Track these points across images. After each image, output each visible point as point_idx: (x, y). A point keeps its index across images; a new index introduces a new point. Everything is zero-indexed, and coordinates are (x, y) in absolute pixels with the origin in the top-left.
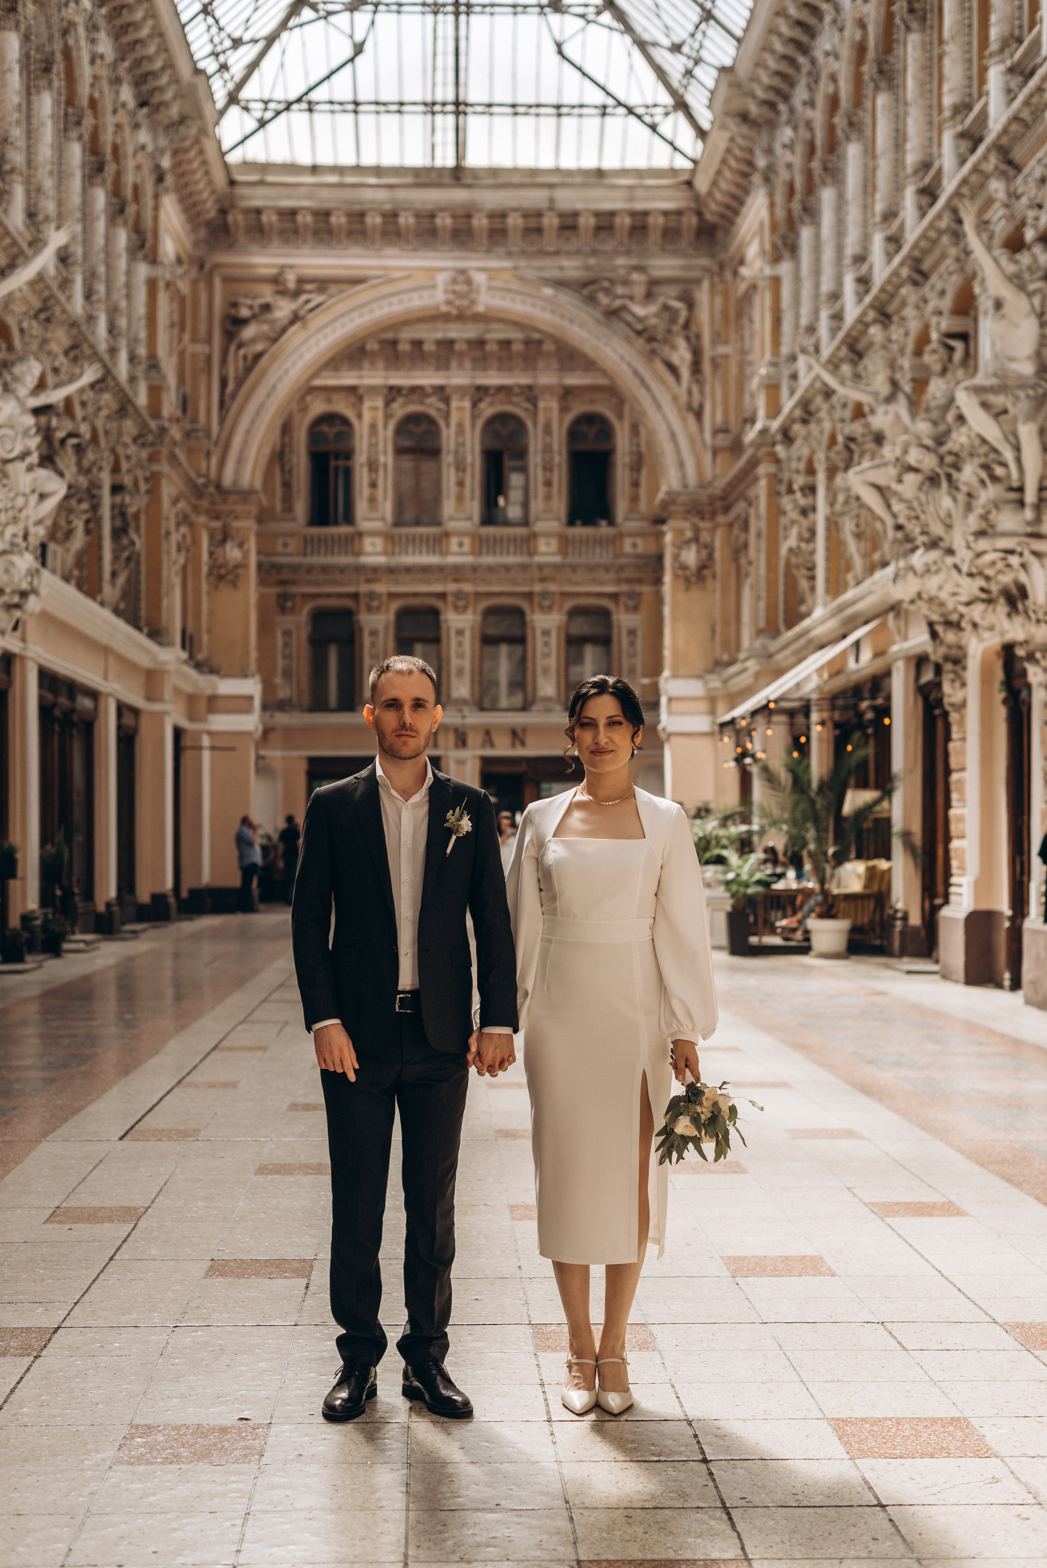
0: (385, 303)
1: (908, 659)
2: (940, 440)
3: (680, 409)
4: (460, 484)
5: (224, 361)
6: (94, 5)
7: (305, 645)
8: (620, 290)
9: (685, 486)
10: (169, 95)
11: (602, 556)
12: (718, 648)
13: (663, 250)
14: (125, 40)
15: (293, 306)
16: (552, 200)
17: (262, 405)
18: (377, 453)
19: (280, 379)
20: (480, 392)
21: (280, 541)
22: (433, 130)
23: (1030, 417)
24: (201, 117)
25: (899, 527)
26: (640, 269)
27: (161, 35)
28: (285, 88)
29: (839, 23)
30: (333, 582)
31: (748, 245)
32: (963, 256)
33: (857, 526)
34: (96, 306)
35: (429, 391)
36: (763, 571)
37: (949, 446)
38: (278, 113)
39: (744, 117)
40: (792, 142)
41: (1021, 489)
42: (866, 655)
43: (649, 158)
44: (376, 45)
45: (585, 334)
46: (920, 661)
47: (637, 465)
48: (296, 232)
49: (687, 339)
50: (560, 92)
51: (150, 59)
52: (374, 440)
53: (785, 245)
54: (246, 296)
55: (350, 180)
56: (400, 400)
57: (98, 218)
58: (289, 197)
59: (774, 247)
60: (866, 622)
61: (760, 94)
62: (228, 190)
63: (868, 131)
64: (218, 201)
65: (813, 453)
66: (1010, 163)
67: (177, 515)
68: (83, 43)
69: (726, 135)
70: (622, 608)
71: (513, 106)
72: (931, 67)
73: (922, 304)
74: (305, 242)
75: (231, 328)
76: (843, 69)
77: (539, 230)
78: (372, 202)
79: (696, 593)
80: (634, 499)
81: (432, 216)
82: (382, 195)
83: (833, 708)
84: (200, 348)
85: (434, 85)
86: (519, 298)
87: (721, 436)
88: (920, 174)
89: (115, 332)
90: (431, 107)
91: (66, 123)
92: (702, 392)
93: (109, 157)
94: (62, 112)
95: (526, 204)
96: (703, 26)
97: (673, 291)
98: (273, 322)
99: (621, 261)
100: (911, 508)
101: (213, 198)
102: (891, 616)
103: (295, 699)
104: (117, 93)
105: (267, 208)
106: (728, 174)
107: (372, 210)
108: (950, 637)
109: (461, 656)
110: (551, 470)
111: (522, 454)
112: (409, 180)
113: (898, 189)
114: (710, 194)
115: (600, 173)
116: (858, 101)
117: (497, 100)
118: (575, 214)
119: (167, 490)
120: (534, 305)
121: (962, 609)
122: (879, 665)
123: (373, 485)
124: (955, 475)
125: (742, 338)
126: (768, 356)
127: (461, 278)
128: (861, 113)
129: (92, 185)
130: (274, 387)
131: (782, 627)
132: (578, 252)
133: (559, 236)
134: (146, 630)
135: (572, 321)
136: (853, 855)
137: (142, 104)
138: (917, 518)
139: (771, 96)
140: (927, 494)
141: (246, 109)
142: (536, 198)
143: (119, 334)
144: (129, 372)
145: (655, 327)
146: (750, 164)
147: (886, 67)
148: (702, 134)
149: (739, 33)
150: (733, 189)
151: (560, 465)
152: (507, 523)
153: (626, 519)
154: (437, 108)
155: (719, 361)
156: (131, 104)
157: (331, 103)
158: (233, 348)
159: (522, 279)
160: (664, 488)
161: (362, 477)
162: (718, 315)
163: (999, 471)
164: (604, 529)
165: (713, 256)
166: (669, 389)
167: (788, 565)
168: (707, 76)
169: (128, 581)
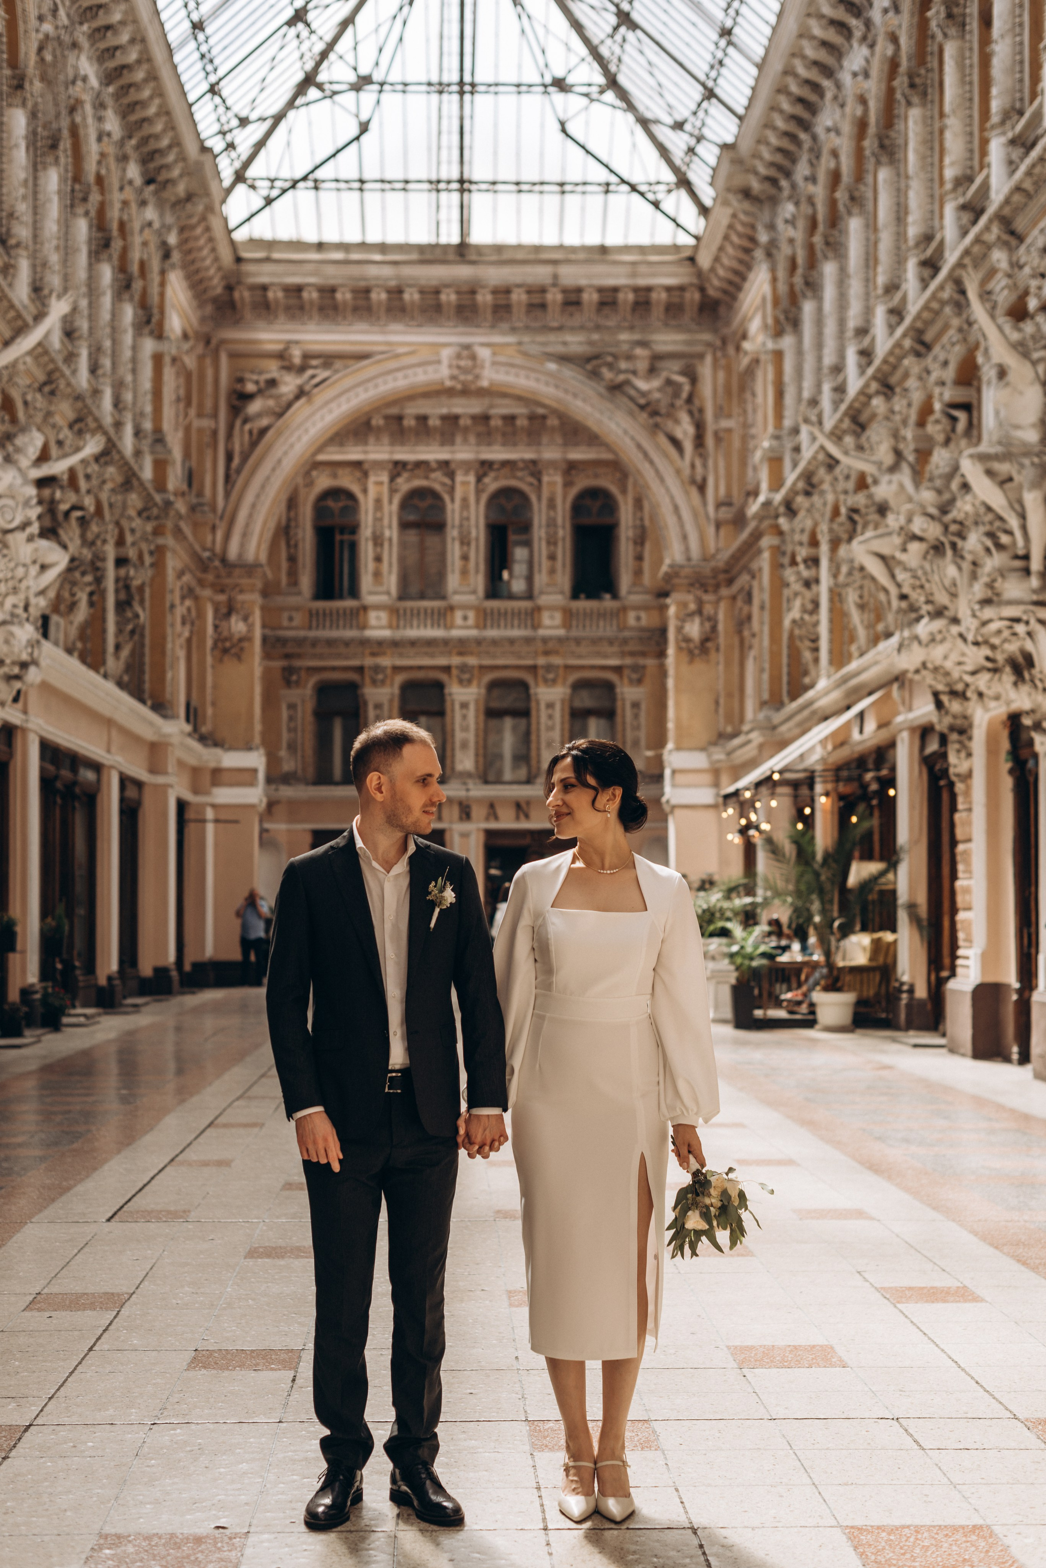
0: (390, 378)
1: (912, 730)
2: (944, 509)
3: (683, 482)
4: (465, 558)
5: (229, 436)
6: (101, 84)
7: (310, 718)
8: (623, 365)
9: (689, 559)
10: (176, 173)
11: (606, 630)
12: (721, 719)
13: (666, 325)
14: (133, 118)
15: (299, 381)
16: (555, 277)
17: (268, 478)
18: (382, 527)
19: (286, 453)
20: (485, 467)
21: (285, 615)
22: (438, 207)
23: (1035, 485)
24: (208, 194)
25: (903, 597)
26: (643, 344)
27: (168, 113)
28: (292, 167)
29: (840, 100)
30: (339, 656)
31: (751, 319)
32: (965, 327)
33: (861, 597)
34: (101, 380)
35: (434, 465)
36: (766, 642)
37: (954, 514)
38: (284, 191)
39: (746, 193)
40: (794, 217)
41: (1026, 557)
42: (870, 726)
43: (652, 235)
44: (381, 124)
45: (589, 409)
46: (925, 732)
47: (640, 540)
48: (302, 308)
49: (691, 413)
50: (563, 170)
51: (157, 137)
52: (379, 515)
53: (787, 319)
54: (252, 372)
55: (355, 256)
56: (405, 475)
57: (104, 293)
58: (294, 274)
59: (777, 321)
60: (870, 693)
61: (762, 170)
62: (234, 267)
63: (870, 206)
64: (224, 277)
65: (816, 525)
66: (1012, 233)
67: (182, 588)
68: (90, 120)
69: (729, 211)
70: (626, 681)
71: (518, 184)
72: (932, 141)
73: (924, 375)
74: (311, 318)
75: (236, 403)
76: (844, 144)
77: (543, 306)
78: (377, 278)
79: (699, 666)
80: (638, 573)
81: (437, 292)
82: (387, 271)
83: (837, 779)
84: (207, 423)
85: (439, 163)
86: (523, 373)
87: (723, 509)
88: (922, 246)
89: (121, 406)
90: (435, 185)
91: (73, 199)
92: (705, 466)
93: (115, 232)
94: (69, 188)
95: (530, 280)
96: (705, 104)
97: (676, 366)
98: (278, 397)
99: (624, 336)
100: (915, 577)
101: (219, 275)
102: (895, 686)
103: (300, 772)
104: (124, 170)
105: (272, 284)
106: (730, 250)
107: (378, 286)
108: (955, 706)
110: (555, 544)
111: (526, 528)
112: (414, 256)
113: (900, 262)
114: (712, 269)
115: (603, 250)
116: (859, 176)
117: (501, 177)
118: (579, 290)
119: (172, 563)
120: (537, 380)
121: (968, 678)
122: (884, 736)
123: (378, 559)
124: (960, 543)
125: (745, 412)
126: (771, 429)
127: (465, 353)
128: (862, 188)
129: (98, 260)
130: (279, 461)
131: (786, 699)
132: (582, 328)
133: (563, 311)
134: (149, 703)
135: (575, 395)
136: (858, 927)
137: (149, 182)
138: (922, 587)
139: (772, 172)
140: (931, 563)
141: (253, 187)
142: (540, 274)
143: (125, 408)
144: (134, 446)
145: (658, 401)
146: (753, 240)
147: (887, 142)
148: (704, 211)
149: (741, 111)
150: (735, 265)
151: (564, 539)
152: (511, 597)
153: (629, 593)
154: (442, 186)
155: (722, 434)
156: (138, 181)
157: (337, 181)
158: (238, 423)
159: (526, 354)
160: (667, 561)
161: (367, 551)
162: (720, 390)
163: (1004, 539)
164: (607, 603)
165: (715, 331)
166: (672, 462)
167: (791, 637)
168: (709, 153)
169: (133, 653)
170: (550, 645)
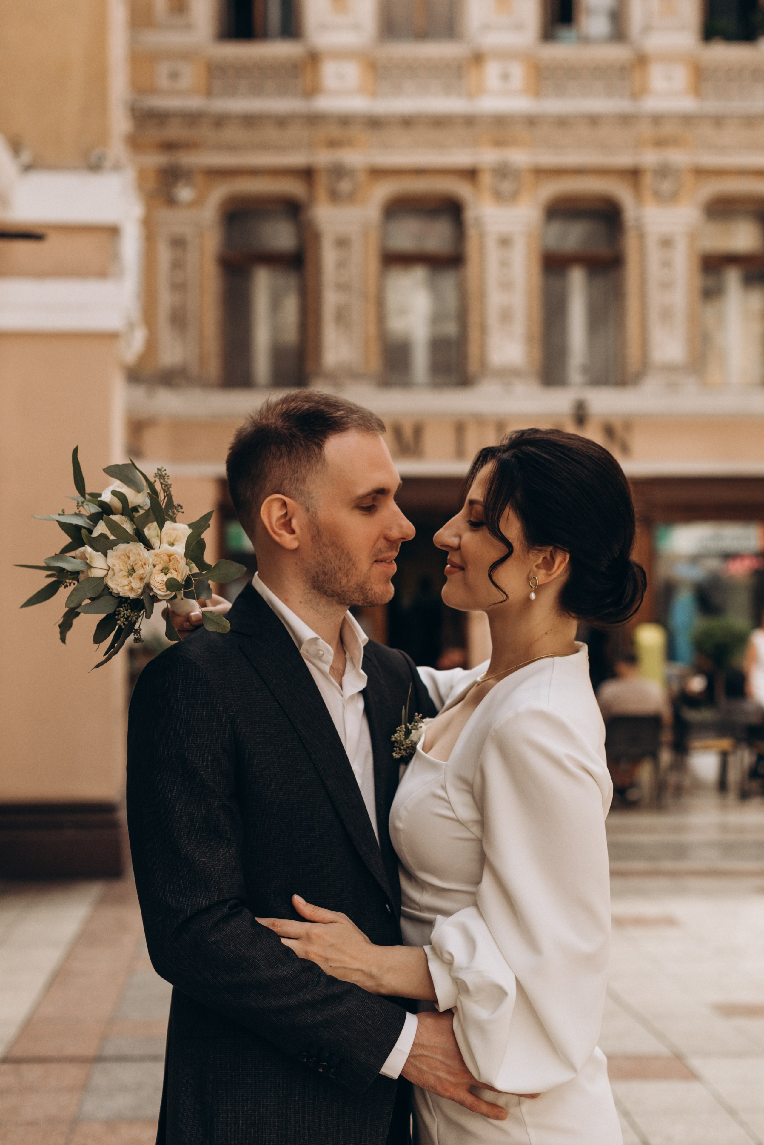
21: (163, 69)
30: (266, 147)
103: (192, 365)
109: (506, 286)
152: (585, 40)
170: (668, 129)
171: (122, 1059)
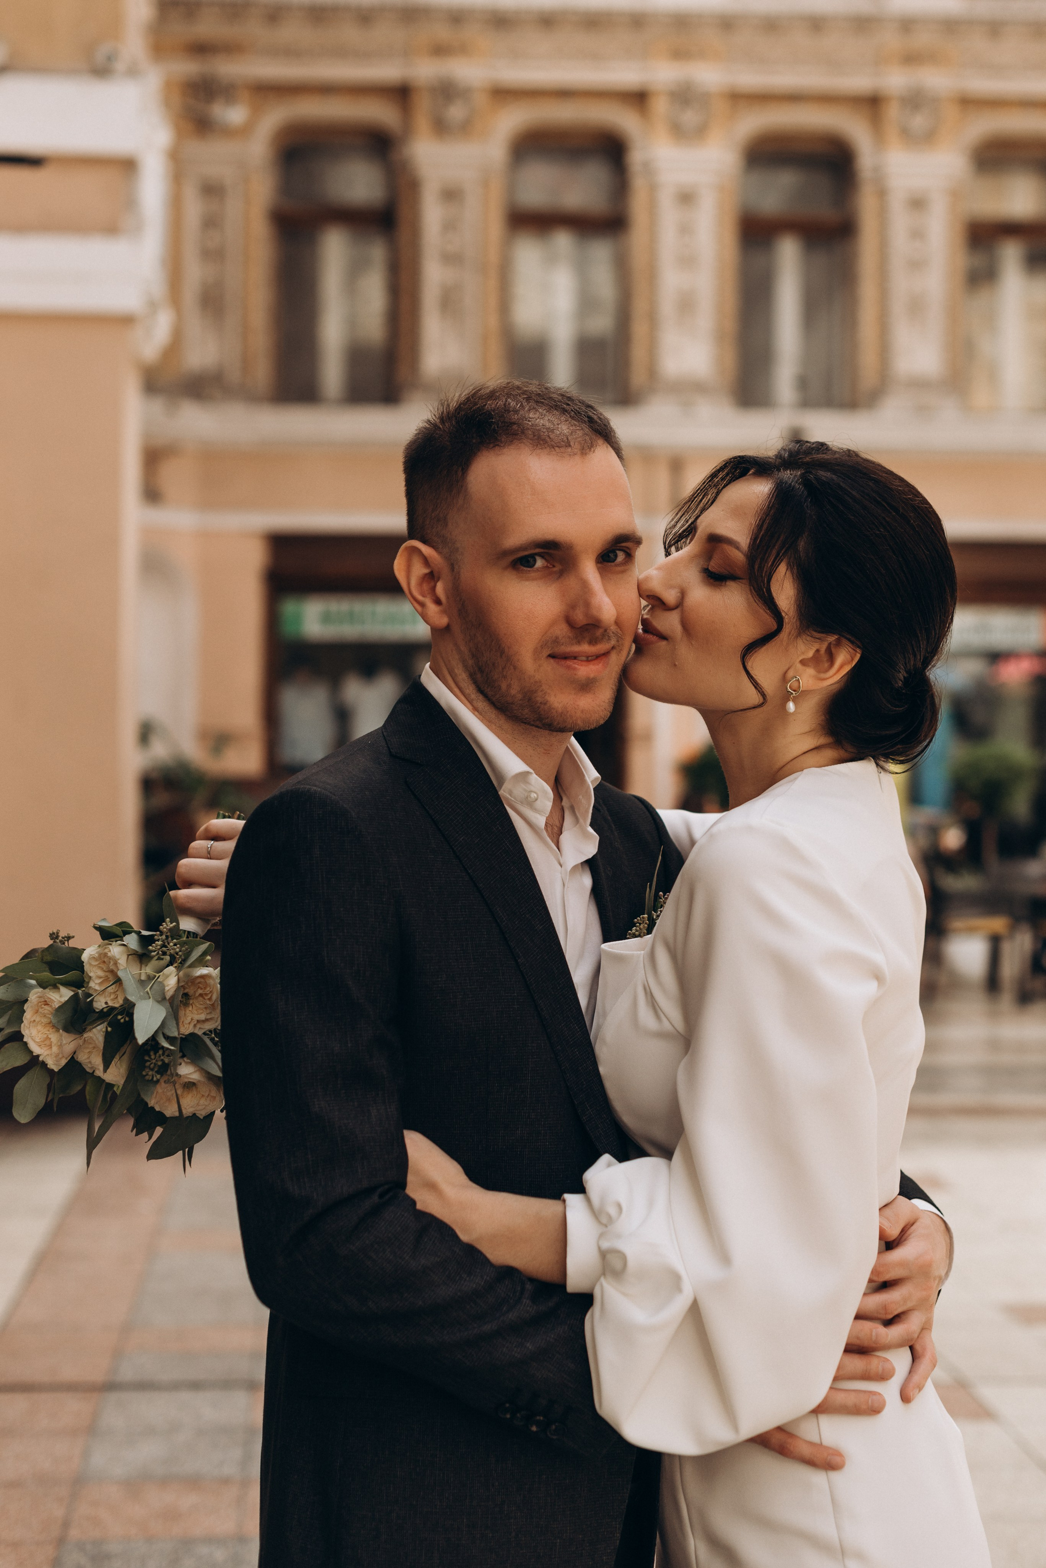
109: (688, 261)
171: (144, 1386)
